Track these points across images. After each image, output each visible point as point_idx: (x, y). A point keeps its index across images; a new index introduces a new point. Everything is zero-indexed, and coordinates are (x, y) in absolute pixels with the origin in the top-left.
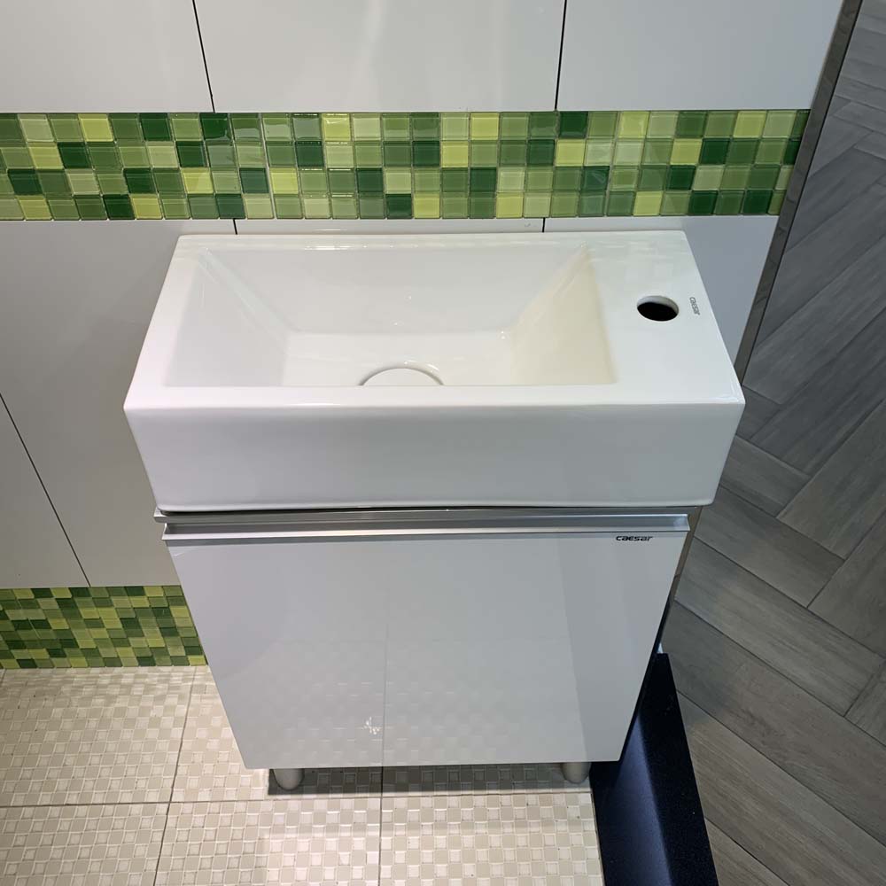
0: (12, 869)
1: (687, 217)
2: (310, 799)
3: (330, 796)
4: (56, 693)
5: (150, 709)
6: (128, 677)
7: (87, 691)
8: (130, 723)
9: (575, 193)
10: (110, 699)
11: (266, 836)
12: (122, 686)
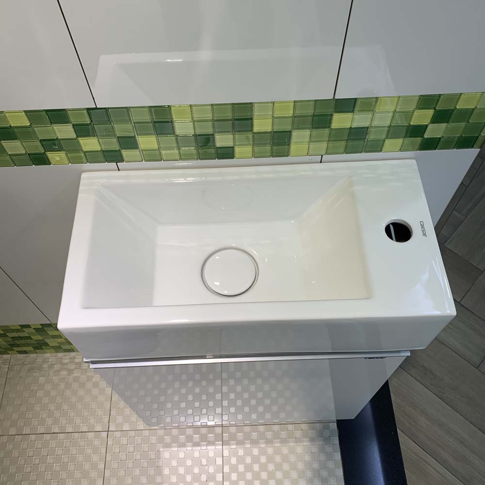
0: (28, 470)
1: (418, 151)
4: (40, 368)
6: (79, 358)
7: (57, 367)
8: (82, 385)
9: (343, 142)
10: (70, 372)
11: (161, 450)
12: (76, 364)
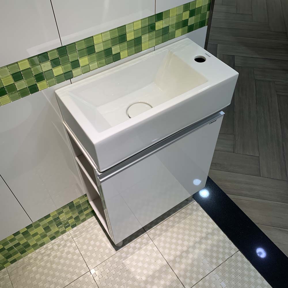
1: (187, 33)
2: (128, 245)
3: (133, 241)
4: (29, 264)
5: (64, 250)
6: (49, 246)
7: (40, 257)
8: (61, 257)
9: (161, 36)
10: (49, 255)
11: (124, 262)
12: (50, 249)
